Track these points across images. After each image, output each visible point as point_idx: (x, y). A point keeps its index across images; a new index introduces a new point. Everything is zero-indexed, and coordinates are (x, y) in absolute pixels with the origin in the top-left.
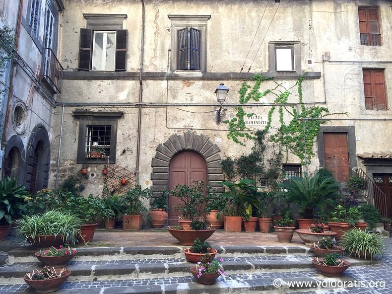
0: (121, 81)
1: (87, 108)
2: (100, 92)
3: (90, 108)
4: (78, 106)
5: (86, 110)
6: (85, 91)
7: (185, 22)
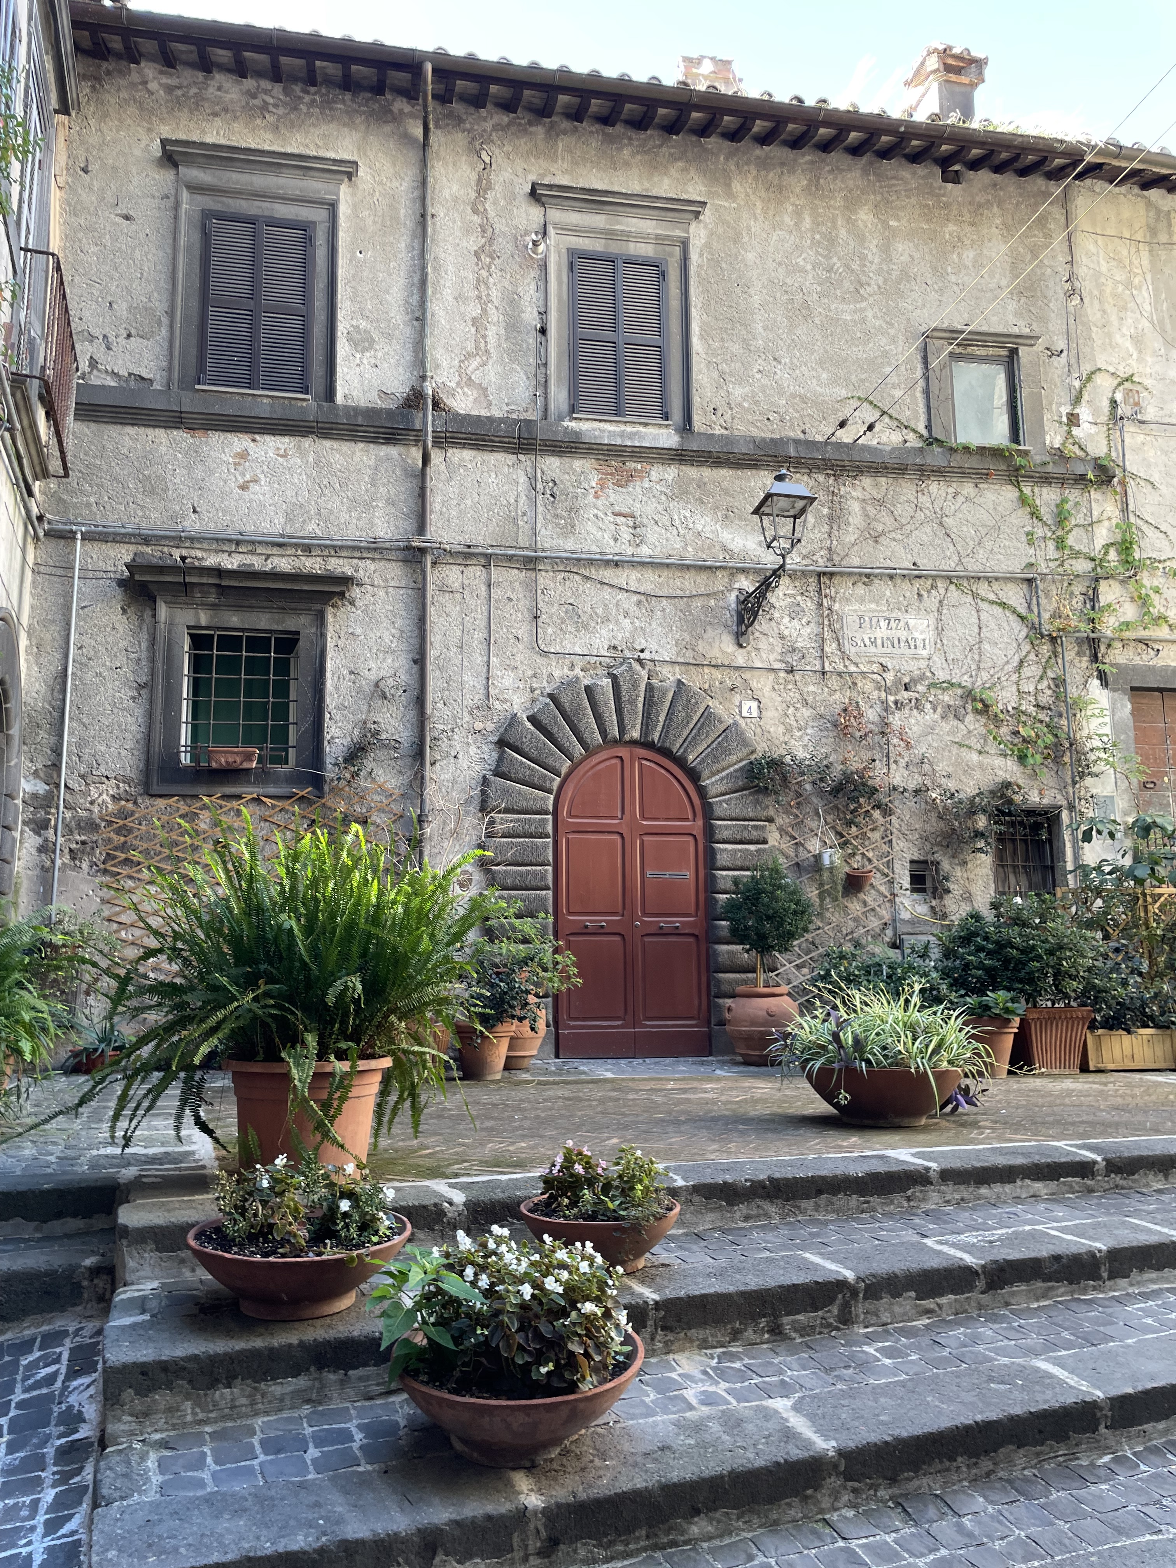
0: (335, 444)
1: (184, 553)
2: (244, 487)
3: (199, 554)
4: (146, 540)
5: (183, 558)
6: (178, 479)
7: (598, 220)
